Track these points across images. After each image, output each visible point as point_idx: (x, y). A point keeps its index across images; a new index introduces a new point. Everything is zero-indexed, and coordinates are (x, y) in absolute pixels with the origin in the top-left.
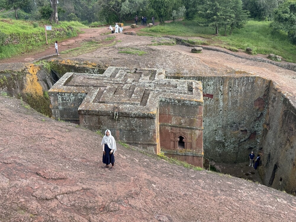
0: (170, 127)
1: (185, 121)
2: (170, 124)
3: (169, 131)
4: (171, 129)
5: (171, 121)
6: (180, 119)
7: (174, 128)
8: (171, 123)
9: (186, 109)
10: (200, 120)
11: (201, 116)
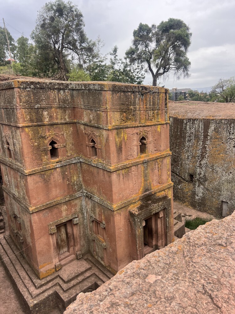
0: (83, 126)
1: (94, 117)
2: (83, 122)
3: (83, 132)
4: (85, 129)
5: (83, 117)
6: (90, 115)
7: (86, 127)
8: (84, 120)
9: (92, 98)
10: (106, 115)
11: (105, 107)
